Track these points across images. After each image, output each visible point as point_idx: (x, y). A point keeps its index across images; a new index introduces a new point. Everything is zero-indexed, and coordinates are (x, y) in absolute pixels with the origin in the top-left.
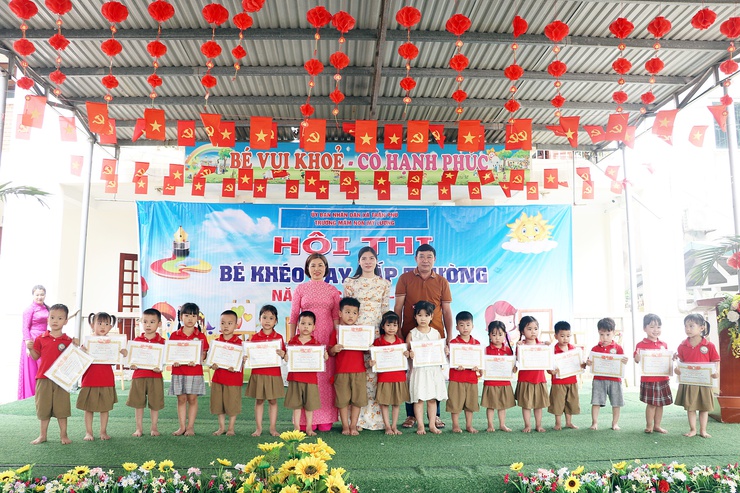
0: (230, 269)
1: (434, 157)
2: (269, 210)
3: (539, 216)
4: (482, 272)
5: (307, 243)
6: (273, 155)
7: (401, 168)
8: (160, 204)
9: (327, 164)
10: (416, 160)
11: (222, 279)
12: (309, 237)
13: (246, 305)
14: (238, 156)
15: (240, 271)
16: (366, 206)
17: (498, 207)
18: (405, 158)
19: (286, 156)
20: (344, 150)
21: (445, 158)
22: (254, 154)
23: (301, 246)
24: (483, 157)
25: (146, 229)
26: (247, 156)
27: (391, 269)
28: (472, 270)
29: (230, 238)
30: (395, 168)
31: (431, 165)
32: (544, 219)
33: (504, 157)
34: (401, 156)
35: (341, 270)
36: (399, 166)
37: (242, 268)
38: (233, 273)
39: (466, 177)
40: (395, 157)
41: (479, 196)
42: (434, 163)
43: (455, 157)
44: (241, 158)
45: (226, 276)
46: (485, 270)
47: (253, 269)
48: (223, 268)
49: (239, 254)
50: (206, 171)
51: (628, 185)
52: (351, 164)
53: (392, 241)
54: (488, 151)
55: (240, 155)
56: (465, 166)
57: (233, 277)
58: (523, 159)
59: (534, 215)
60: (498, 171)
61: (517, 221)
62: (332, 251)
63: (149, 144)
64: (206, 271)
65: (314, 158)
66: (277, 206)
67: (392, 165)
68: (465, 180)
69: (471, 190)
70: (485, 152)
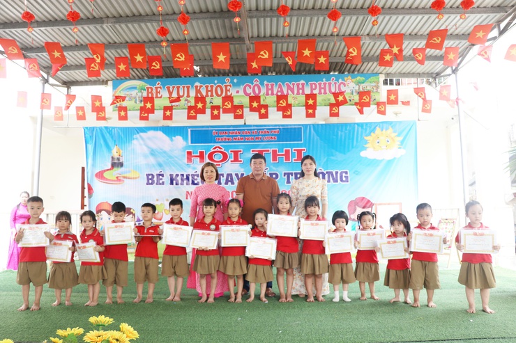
0: (153, 175)
1: (303, 84)
2: (180, 131)
3: (390, 130)
4: (344, 175)
5: (211, 155)
6: (178, 88)
7: (277, 94)
8: (101, 129)
9: (219, 93)
10: (289, 87)
11: (148, 184)
12: (213, 150)
14: (152, 89)
15: (161, 177)
16: (254, 126)
17: (358, 124)
18: (280, 86)
19: (188, 88)
20: (232, 82)
21: (311, 85)
22: (164, 87)
23: (206, 157)
24: (342, 83)
25: (91, 147)
26: (159, 89)
28: (337, 173)
29: (153, 153)
30: (272, 94)
31: (301, 91)
32: (395, 132)
33: (359, 83)
34: (276, 84)
35: (237, 175)
36: (275, 92)
37: (162, 175)
38: (155, 179)
39: (329, 100)
40: (272, 85)
41: (337, 115)
42: (303, 89)
43: (320, 84)
44: (154, 91)
45: (150, 181)
46: (346, 173)
47: (171, 175)
48: (148, 175)
49: (160, 165)
51: (460, 102)
52: (238, 92)
53: (274, 152)
54: (346, 79)
55: (154, 88)
56: (328, 91)
57: (156, 182)
58: (374, 84)
59: (387, 129)
60: (354, 94)
61: (372, 134)
62: (230, 160)
63: (91, 85)
64: (136, 178)
65: (209, 89)
66: (187, 128)
67: (270, 92)
68: (328, 102)
69: (331, 110)
70: (343, 80)
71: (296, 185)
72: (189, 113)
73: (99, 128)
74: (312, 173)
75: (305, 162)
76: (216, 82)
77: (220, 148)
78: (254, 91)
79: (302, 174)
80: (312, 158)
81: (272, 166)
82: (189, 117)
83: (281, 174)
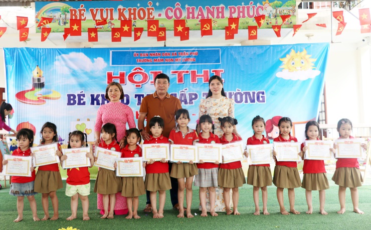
0: (74, 96)
1: (223, 8)
2: (102, 52)
3: (305, 52)
4: (261, 95)
5: (131, 76)
6: (102, 10)
7: (197, 18)
8: (22, 50)
9: (142, 16)
10: (209, 11)
11: (69, 104)
12: (133, 71)
13: (87, 123)
14: (75, 12)
15: (82, 97)
16: (174, 48)
17: (273, 46)
18: (201, 10)
19: (111, 10)
20: (154, 5)
21: (231, 8)
22: (87, 10)
23: (127, 78)
24: (259, 7)
26: (82, 12)
27: (193, 94)
28: (254, 93)
29: (74, 74)
30: (193, 17)
31: (220, 15)
32: (309, 54)
33: (276, 7)
34: (197, 8)
36: (196, 16)
37: (84, 95)
38: (77, 99)
39: (247, 23)
40: (193, 9)
41: (255, 37)
42: (222, 12)
43: (239, 8)
44: (78, 13)
45: (72, 102)
46: (263, 93)
47: (92, 96)
48: (69, 96)
49: (81, 85)
50: (45, 21)
52: (160, 15)
53: (193, 73)
54: (263, 3)
55: (77, 10)
56: (246, 15)
57: (77, 102)
58: (291, 8)
59: (301, 51)
60: (272, 17)
61: (287, 56)
62: (150, 81)
63: (11, 5)
64: (57, 98)
65: (132, 12)
66: (108, 49)
67: (191, 15)
68: (246, 25)
69: (250, 33)
70: (261, 4)
71: (204, 104)
72: (113, 35)
73: (20, 49)
74: (219, 92)
75: (212, 82)
76: (139, 5)
77: (141, 69)
78: (175, 14)
79: (210, 94)
80: (219, 79)
81: (191, 87)
82: (114, 40)
83: (200, 95)
